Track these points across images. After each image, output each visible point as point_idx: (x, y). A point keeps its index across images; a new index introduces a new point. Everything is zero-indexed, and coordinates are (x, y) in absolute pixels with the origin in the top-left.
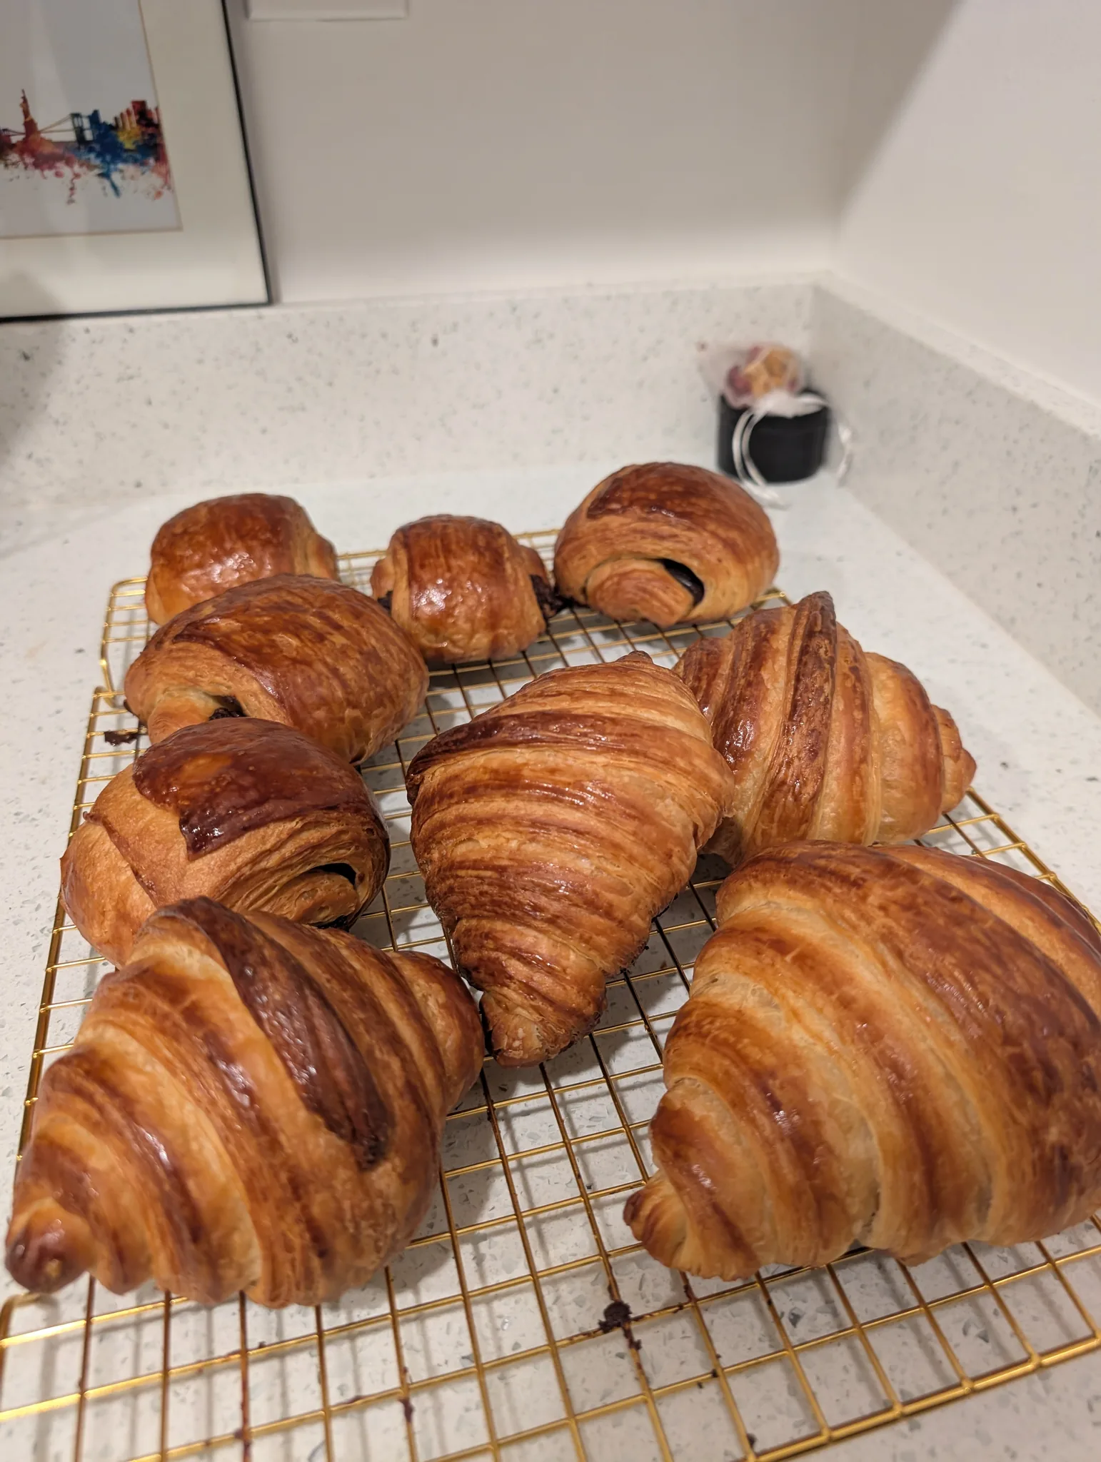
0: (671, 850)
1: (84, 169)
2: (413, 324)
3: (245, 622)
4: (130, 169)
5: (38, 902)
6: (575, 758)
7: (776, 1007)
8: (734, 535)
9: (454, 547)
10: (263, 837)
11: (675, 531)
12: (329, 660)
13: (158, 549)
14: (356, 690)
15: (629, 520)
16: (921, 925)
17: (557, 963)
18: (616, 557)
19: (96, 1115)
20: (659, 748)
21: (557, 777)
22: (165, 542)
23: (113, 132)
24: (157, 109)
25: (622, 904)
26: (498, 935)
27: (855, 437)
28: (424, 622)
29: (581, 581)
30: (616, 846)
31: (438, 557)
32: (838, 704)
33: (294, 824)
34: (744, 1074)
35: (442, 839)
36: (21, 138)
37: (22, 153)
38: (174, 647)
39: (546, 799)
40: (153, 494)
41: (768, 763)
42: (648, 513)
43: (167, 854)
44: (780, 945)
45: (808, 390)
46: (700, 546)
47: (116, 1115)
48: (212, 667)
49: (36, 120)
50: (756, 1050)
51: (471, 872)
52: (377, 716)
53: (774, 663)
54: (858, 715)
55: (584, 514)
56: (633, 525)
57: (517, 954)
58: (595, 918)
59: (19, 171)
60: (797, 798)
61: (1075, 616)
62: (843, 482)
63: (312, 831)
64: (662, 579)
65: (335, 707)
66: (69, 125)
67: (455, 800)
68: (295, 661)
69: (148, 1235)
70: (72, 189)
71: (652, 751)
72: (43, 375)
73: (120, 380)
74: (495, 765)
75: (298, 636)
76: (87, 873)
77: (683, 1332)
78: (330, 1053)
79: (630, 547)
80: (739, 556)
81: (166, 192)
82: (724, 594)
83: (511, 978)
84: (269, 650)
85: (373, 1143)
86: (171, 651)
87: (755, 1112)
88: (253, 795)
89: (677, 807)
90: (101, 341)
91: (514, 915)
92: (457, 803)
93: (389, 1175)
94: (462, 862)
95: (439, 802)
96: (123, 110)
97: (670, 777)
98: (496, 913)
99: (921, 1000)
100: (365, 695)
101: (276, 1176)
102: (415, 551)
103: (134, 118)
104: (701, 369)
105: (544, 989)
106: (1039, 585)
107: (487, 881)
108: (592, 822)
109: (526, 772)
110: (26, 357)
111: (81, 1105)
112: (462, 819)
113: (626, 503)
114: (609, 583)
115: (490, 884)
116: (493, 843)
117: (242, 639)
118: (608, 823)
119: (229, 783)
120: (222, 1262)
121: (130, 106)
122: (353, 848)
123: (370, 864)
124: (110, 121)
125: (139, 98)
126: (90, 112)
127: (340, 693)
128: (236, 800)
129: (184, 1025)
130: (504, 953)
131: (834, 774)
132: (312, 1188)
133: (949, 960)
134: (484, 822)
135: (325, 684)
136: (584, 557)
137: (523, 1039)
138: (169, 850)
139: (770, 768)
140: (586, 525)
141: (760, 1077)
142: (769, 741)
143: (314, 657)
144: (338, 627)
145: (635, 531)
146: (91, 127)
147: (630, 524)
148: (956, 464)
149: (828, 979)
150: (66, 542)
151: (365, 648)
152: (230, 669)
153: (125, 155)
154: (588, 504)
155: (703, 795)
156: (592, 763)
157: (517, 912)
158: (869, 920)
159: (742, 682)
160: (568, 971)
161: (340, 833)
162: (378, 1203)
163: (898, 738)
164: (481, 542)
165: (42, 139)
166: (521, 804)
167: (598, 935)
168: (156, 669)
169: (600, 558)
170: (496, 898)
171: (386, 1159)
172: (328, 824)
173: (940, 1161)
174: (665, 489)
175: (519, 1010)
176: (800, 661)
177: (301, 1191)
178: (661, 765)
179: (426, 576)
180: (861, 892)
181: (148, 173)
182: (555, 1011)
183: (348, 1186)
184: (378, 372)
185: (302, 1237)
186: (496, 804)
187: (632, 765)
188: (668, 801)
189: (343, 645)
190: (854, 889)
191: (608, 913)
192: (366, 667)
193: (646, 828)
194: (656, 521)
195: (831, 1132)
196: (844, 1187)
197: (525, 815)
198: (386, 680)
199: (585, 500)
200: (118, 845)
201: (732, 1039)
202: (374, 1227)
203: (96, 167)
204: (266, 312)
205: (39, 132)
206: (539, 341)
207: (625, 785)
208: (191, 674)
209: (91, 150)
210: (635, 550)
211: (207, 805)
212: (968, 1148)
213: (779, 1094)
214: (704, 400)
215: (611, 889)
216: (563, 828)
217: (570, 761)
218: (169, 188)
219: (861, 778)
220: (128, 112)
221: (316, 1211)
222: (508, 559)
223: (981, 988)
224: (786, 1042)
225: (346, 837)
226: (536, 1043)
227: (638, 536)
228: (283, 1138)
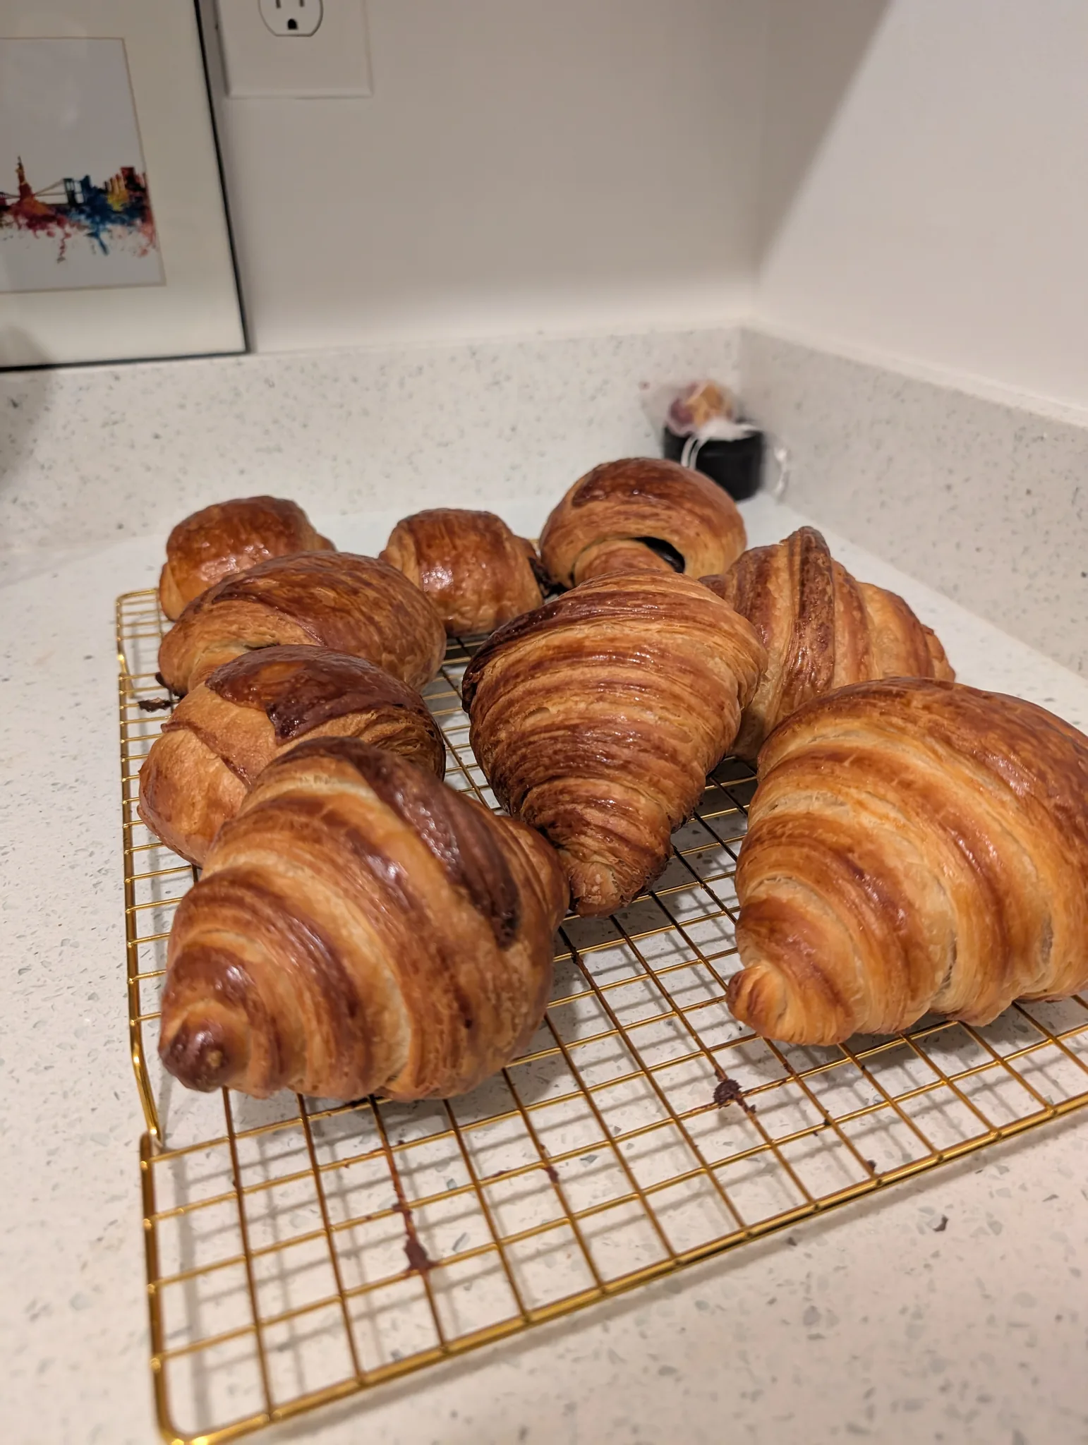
0: (723, 703)
1: (75, 229)
2: (382, 368)
3: (281, 580)
4: (117, 229)
5: (90, 850)
6: (631, 629)
7: (842, 804)
8: (708, 512)
9: (456, 529)
10: (344, 726)
11: (655, 510)
12: (364, 609)
13: (175, 544)
14: (390, 636)
15: (612, 504)
16: (963, 715)
17: (630, 805)
18: (602, 538)
19: (247, 916)
20: (705, 614)
21: (617, 644)
22: (181, 539)
23: (102, 196)
24: (144, 175)
25: (685, 749)
26: (574, 789)
27: (789, 457)
28: (435, 596)
29: (569, 566)
30: (676, 697)
31: (443, 537)
32: (839, 606)
33: (370, 715)
34: (824, 854)
35: (510, 716)
36: (15, 200)
37: (16, 214)
38: (215, 606)
39: (610, 663)
40: (134, 534)
41: (783, 658)
42: (629, 496)
43: (256, 741)
44: (836, 757)
45: (740, 421)
46: (679, 523)
47: (268, 911)
48: (255, 619)
49: (31, 184)
50: (831, 835)
51: (543, 735)
52: (409, 663)
53: (777, 578)
54: (857, 614)
55: (569, 504)
56: (617, 508)
57: (592, 802)
58: (662, 763)
59: (13, 231)
60: (813, 685)
61: (1014, 570)
62: (781, 499)
63: (385, 725)
64: (646, 555)
65: (374, 651)
66: (61, 189)
67: (522, 677)
68: (334, 609)
69: (303, 1018)
70: (63, 248)
71: (699, 617)
72: (31, 421)
73: (105, 425)
74: (556, 643)
75: (334, 589)
76: (174, 770)
77: (781, 1121)
78: (468, 835)
79: (617, 528)
80: (716, 531)
81: (152, 251)
82: (703, 566)
83: (588, 824)
84: (309, 601)
85: (510, 915)
86: (211, 611)
87: (840, 881)
88: (331, 688)
89: (725, 666)
90: (88, 389)
91: (587, 766)
92: (523, 681)
93: (521, 954)
94: (533, 730)
95: (504, 686)
96: (112, 175)
97: (717, 639)
98: (570, 767)
99: (971, 775)
100: (398, 642)
101: (426, 948)
102: (421, 535)
103: (123, 183)
104: (644, 405)
105: (620, 830)
106: (978, 550)
107: (560, 739)
108: (654, 678)
109: (587, 643)
110: (15, 405)
111: (229, 912)
112: (530, 692)
113: (608, 489)
114: (598, 562)
115: (563, 742)
116: (561, 708)
117: (284, 593)
118: (667, 678)
119: (307, 681)
120: (376, 1039)
121: (119, 172)
122: (419, 746)
123: (432, 764)
124: (100, 185)
125: (128, 164)
126: (81, 177)
127: (376, 638)
128: (316, 692)
129: (325, 828)
130: (579, 803)
131: (842, 665)
132: (458, 959)
133: (992, 735)
134: (549, 691)
135: (363, 629)
136: (572, 542)
137: (600, 884)
138: (257, 738)
139: (786, 662)
140: (572, 513)
141: (840, 854)
142: (782, 641)
143: (351, 607)
144: (368, 584)
145: (619, 513)
146: (83, 191)
147: (612, 508)
148: (890, 459)
149: (886, 771)
150: (55, 576)
151: (394, 602)
152: (274, 619)
153: (113, 216)
154: (572, 494)
155: (745, 657)
156: (647, 630)
157: (591, 763)
158: (914, 722)
159: (752, 595)
160: (641, 812)
161: (408, 729)
162: (515, 977)
163: (892, 637)
164: (481, 524)
165: (36, 202)
166: (586, 670)
167: (665, 778)
168: (196, 630)
169: (587, 541)
170: (570, 754)
171: (517, 940)
172: (397, 720)
173: (1007, 901)
174: (643, 475)
175: (596, 858)
176: (802, 570)
177: (449, 962)
178: (708, 628)
179: (433, 554)
180: (904, 700)
181: (135, 233)
182: (630, 849)
183: (490, 958)
184: (350, 414)
185: (450, 1007)
186: (565, 673)
187: (683, 629)
188: (717, 659)
189: (375, 598)
190: (898, 699)
191: (673, 757)
192: (398, 618)
193: (701, 682)
194: (637, 503)
195: (909, 889)
196: (926, 934)
197: (592, 677)
198: (415, 630)
199: (567, 494)
200: (205, 741)
201: (807, 832)
202: (511, 999)
203: (85, 227)
204: (243, 359)
205: (33, 196)
206: (497, 383)
207: (678, 645)
208: (234, 628)
209: (82, 212)
210: (620, 530)
211: (291, 696)
212: (1029, 888)
213: (860, 864)
214: (647, 436)
215: (674, 736)
216: (627, 685)
217: (627, 631)
218: (154, 247)
219: (866, 667)
220: (118, 178)
221: (462, 980)
222: (507, 539)
223: (1023, 754)
224: (857, 826)
225: (413, 734)
226: (613, 889)
227: (622, 517)
228: (429, 913)
